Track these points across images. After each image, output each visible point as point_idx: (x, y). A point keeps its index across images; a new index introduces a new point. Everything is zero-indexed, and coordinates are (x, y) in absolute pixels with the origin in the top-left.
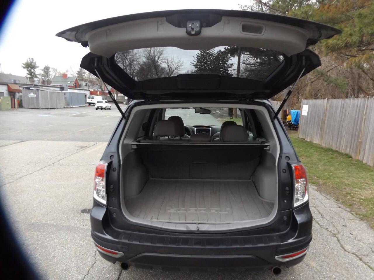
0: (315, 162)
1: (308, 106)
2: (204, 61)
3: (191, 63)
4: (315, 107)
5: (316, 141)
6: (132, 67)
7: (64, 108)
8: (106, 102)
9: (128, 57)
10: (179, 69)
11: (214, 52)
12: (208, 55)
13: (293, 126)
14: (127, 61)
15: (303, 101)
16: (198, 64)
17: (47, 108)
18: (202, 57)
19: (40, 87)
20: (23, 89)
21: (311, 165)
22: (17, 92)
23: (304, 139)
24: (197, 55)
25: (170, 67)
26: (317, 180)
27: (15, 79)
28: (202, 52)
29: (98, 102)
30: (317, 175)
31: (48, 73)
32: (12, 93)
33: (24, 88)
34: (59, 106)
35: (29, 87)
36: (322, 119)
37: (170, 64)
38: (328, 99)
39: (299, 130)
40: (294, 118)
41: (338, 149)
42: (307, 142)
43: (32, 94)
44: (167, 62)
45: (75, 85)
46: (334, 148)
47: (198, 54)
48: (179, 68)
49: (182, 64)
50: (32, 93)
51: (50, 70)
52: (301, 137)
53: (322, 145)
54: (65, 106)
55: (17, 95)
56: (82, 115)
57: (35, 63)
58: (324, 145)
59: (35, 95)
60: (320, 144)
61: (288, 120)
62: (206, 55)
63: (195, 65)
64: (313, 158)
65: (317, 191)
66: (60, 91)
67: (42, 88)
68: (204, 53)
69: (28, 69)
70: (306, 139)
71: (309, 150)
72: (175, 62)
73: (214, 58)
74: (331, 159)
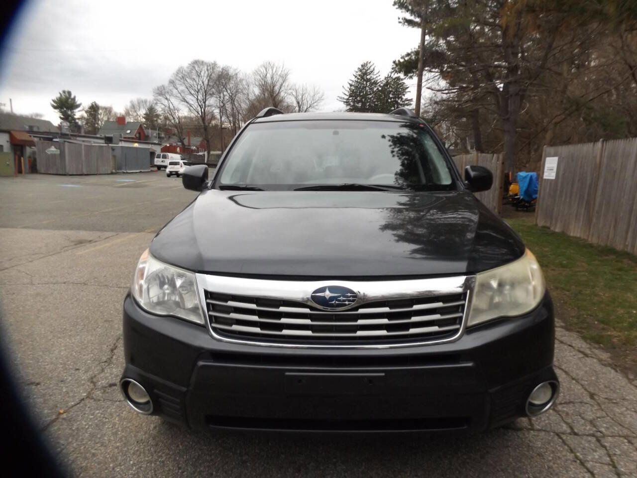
0: (584, 279)
1: (556, 159)
2: (362, 94)
3: (338, 97)
4: (573, 160)
5: (576, 231)
6: (235, 103)
7: (112, 173)
8: (185, 164)
9: (228, 87)
10: (317, 107)
11: (378, 78)
12: (368, 84)
13: (523, 203)
14: (225, 93)
15: (547, 149)
16: (351, 98)
17: (81, 173)
18: (357, 87)
19: (72, 138)
20: (40, 139)
21: (576, 286)
22: (28, 146)
23: (549, 228)
24: (350, 84)
25: (300, 103)
26: (603, 329)
27: (32, 125)
28: (358, 79)
29: (171, 164)
30: (601, 315)
31: (97, 117)
32: (18, 147)
33: (42, 139)
34: (102, 170)
35: (51, 137)
36: (590, 185)
37: (300, 97)
38: (603, 141)
39: (536, 210)
40: (524, 189)
41: (629, 249)
42: (554, 233)
43: (53, 149)
44: (294, 94)
45: (137, 135)
46: (619, 247)
47: (351, 82)
48: (317, 105)
49: (321, 97)
50: (53, 147)
51: (100, 111)
52: (541, 223)
53: (590, 239)
54: (114, 171)
55: (28, 150)
56: (136, 186)
57: (74, 99)
58: (594, 240)
59: (59, 150)
60: (586, 238)
61: (511, 193)
62: (365, 83)
63: (345, 101)
64: (578, 270)
65: (614, 367)
66: (106, 143)
67: (76, 140)
68: (361, 80)
69: (63, 110)
70: (552, 228)
71: (564, 250)
72: (309, 94)
73: (380, 89)
74: (620, 273)
